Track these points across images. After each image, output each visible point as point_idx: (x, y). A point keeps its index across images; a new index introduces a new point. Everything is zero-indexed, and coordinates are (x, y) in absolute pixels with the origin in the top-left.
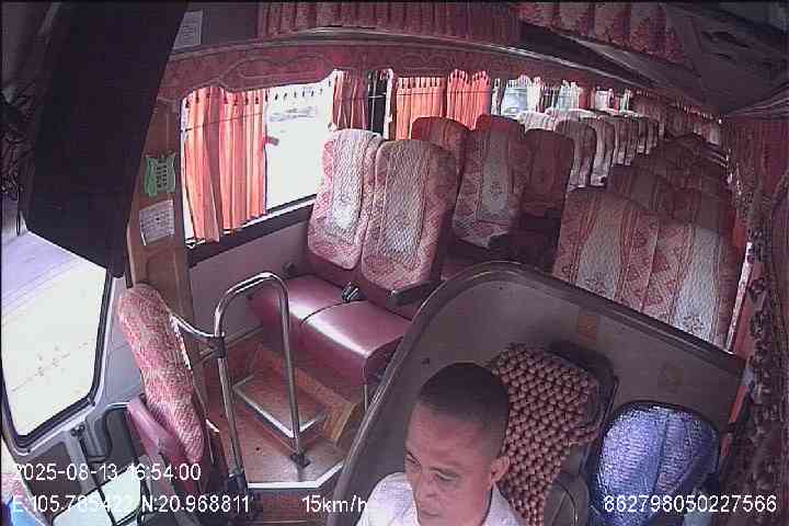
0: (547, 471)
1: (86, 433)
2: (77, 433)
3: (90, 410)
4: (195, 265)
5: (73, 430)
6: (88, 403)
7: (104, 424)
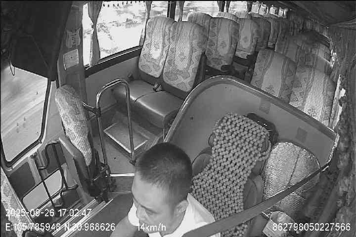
0: (245, 172)
1: (38, 157)
2: (34, 157)
3: (40, 145)
4: (88, 77)
5: (32, 155)
6: (39, 143)
7: (46, 151)
